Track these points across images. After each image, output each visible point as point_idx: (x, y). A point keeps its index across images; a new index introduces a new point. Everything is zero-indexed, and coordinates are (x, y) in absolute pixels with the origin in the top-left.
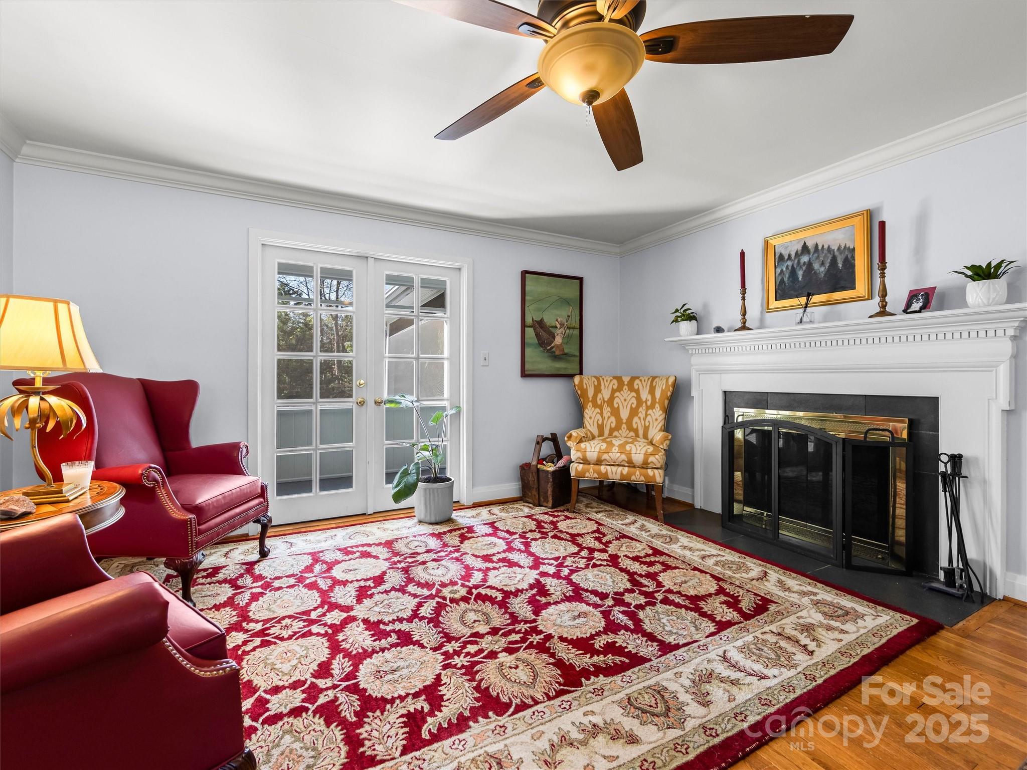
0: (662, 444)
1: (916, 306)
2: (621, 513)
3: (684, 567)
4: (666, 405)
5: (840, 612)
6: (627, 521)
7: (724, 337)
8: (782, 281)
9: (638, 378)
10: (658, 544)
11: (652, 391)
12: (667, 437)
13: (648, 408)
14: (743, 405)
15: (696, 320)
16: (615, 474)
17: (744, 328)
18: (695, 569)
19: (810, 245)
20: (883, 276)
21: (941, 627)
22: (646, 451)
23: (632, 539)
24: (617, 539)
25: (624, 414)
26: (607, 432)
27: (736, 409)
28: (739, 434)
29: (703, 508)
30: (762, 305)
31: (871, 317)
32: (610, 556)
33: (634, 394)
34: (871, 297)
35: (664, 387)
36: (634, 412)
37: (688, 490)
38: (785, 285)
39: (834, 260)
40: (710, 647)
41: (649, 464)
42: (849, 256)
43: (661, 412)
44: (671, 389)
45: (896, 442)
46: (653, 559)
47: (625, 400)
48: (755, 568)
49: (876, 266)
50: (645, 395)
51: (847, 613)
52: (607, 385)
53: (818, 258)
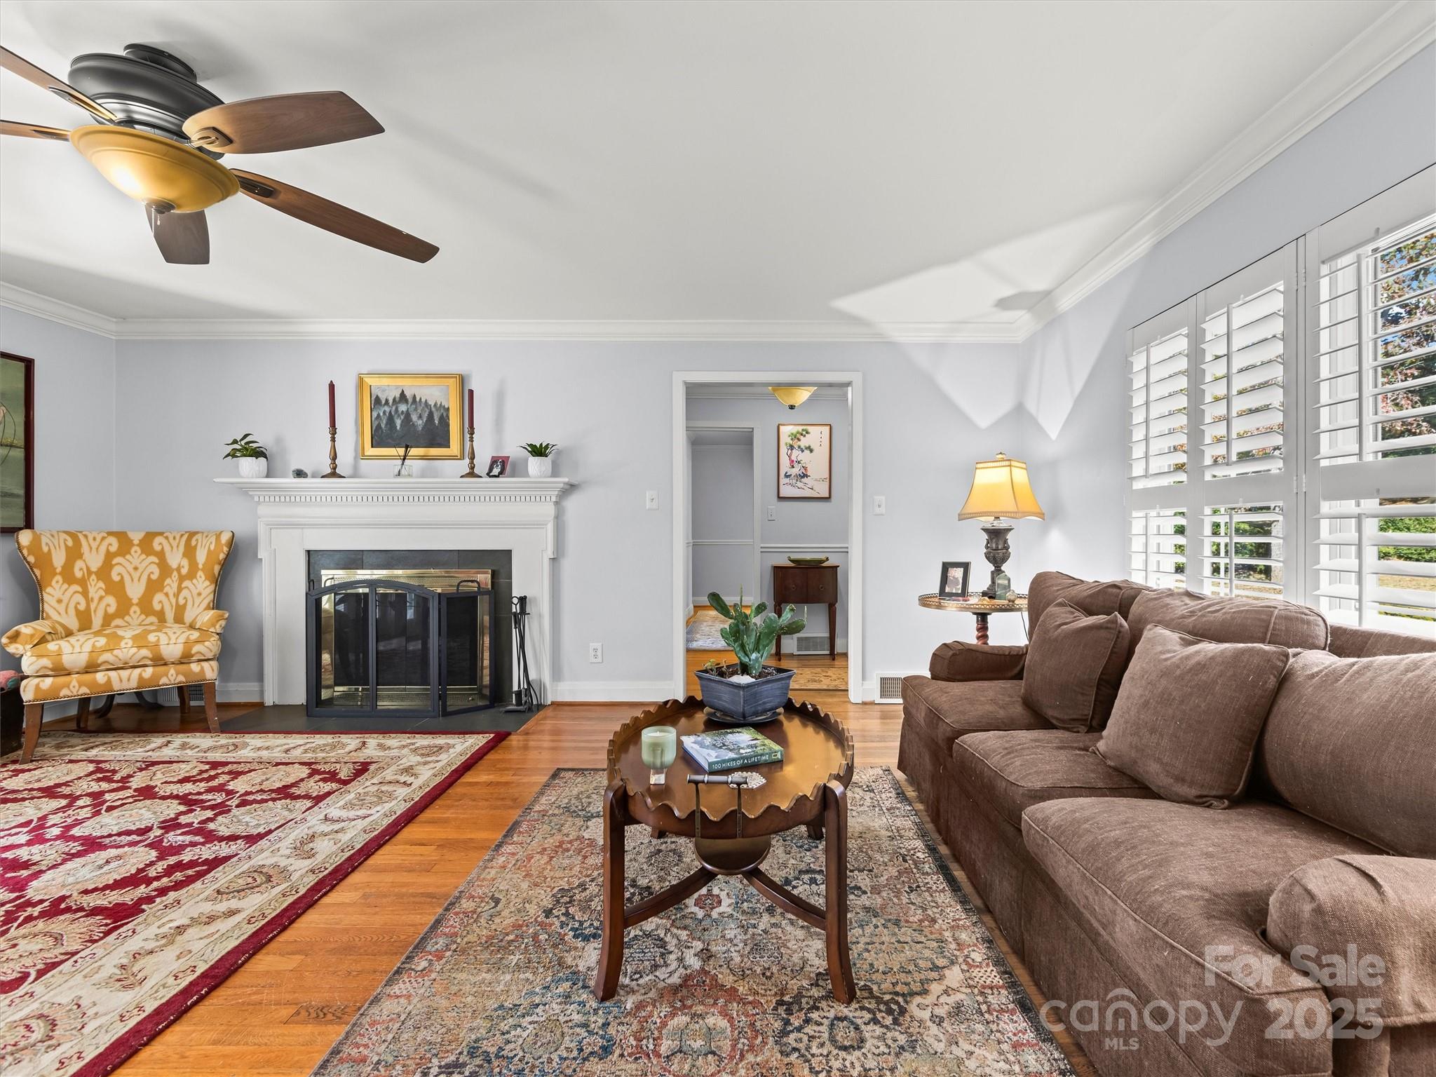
0: (214, 626)
1: (496, 471)
2: (137, 739)
3: (262, 767)
4: (216, 572)
5: (435, 749)
6: (153, 746)
7: (305, 483)
8: (379, 426)
9: (161, 534)
10: (217, 756)
11: (190, 552)
12: (222, 616)
13: (182, 579)
14: (332, 566)
15: (266, 457)
16: (125, 682)
17: (334, 474)
18: (278, 764)
19: (408, 394)
20: (471, 440)
21: (509, 734)
22: (188, 638)
23: (171, 762)
24: (141, 770)
25: (135, 591)
26: (97, 621)
27: (323, 572)
28: (327, 603)
29: (277, 703)
30: (356, 451)
31: (462, 477)
32: (136, 790)
33: (154, 559)
34: (462, 458)
35: (212, 547)
36: (154, 586)
37: (254, 686)
38: (382, 431)
39: (431, 415)
40: (308, 819)
41: (192, 656)
42: (445, 415)
43: (207, 583)
44: (225, 549)
45: (481, 591)
46: (212, 773)
47: (136, 569)
48: (351, 741)
49: (466, 430)
50: (175, 559)
51: (441, 748)
52: (94, 546)
53: (416, 409)
